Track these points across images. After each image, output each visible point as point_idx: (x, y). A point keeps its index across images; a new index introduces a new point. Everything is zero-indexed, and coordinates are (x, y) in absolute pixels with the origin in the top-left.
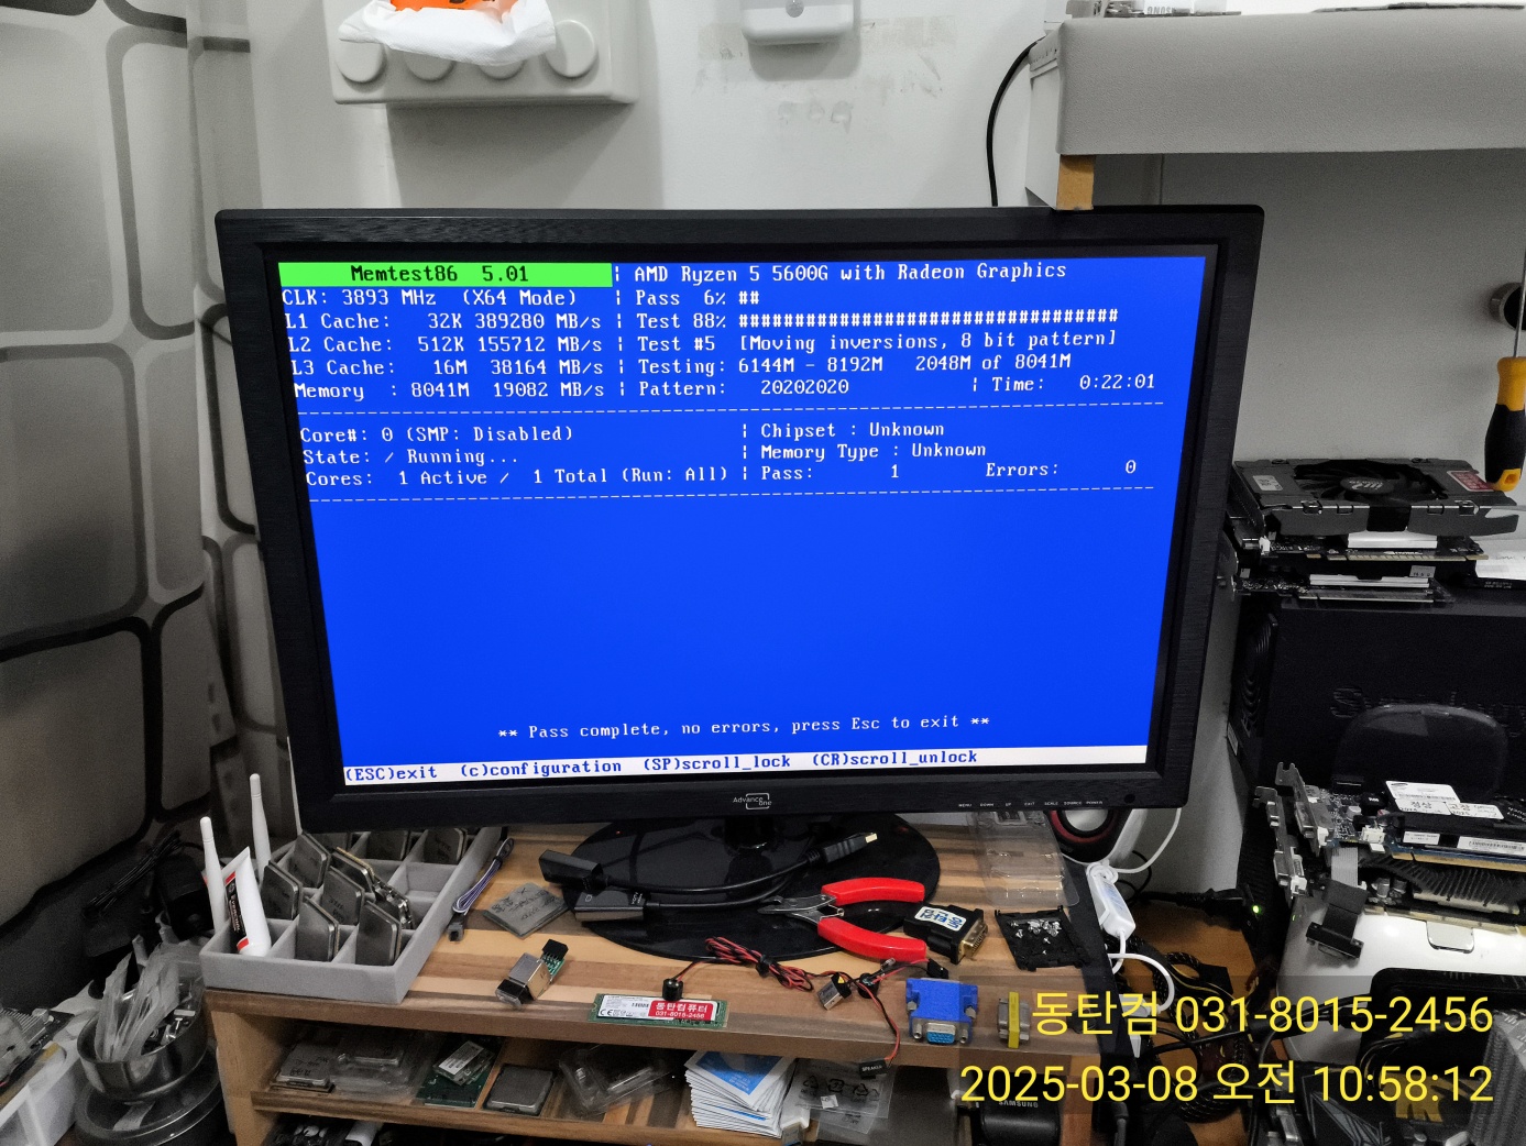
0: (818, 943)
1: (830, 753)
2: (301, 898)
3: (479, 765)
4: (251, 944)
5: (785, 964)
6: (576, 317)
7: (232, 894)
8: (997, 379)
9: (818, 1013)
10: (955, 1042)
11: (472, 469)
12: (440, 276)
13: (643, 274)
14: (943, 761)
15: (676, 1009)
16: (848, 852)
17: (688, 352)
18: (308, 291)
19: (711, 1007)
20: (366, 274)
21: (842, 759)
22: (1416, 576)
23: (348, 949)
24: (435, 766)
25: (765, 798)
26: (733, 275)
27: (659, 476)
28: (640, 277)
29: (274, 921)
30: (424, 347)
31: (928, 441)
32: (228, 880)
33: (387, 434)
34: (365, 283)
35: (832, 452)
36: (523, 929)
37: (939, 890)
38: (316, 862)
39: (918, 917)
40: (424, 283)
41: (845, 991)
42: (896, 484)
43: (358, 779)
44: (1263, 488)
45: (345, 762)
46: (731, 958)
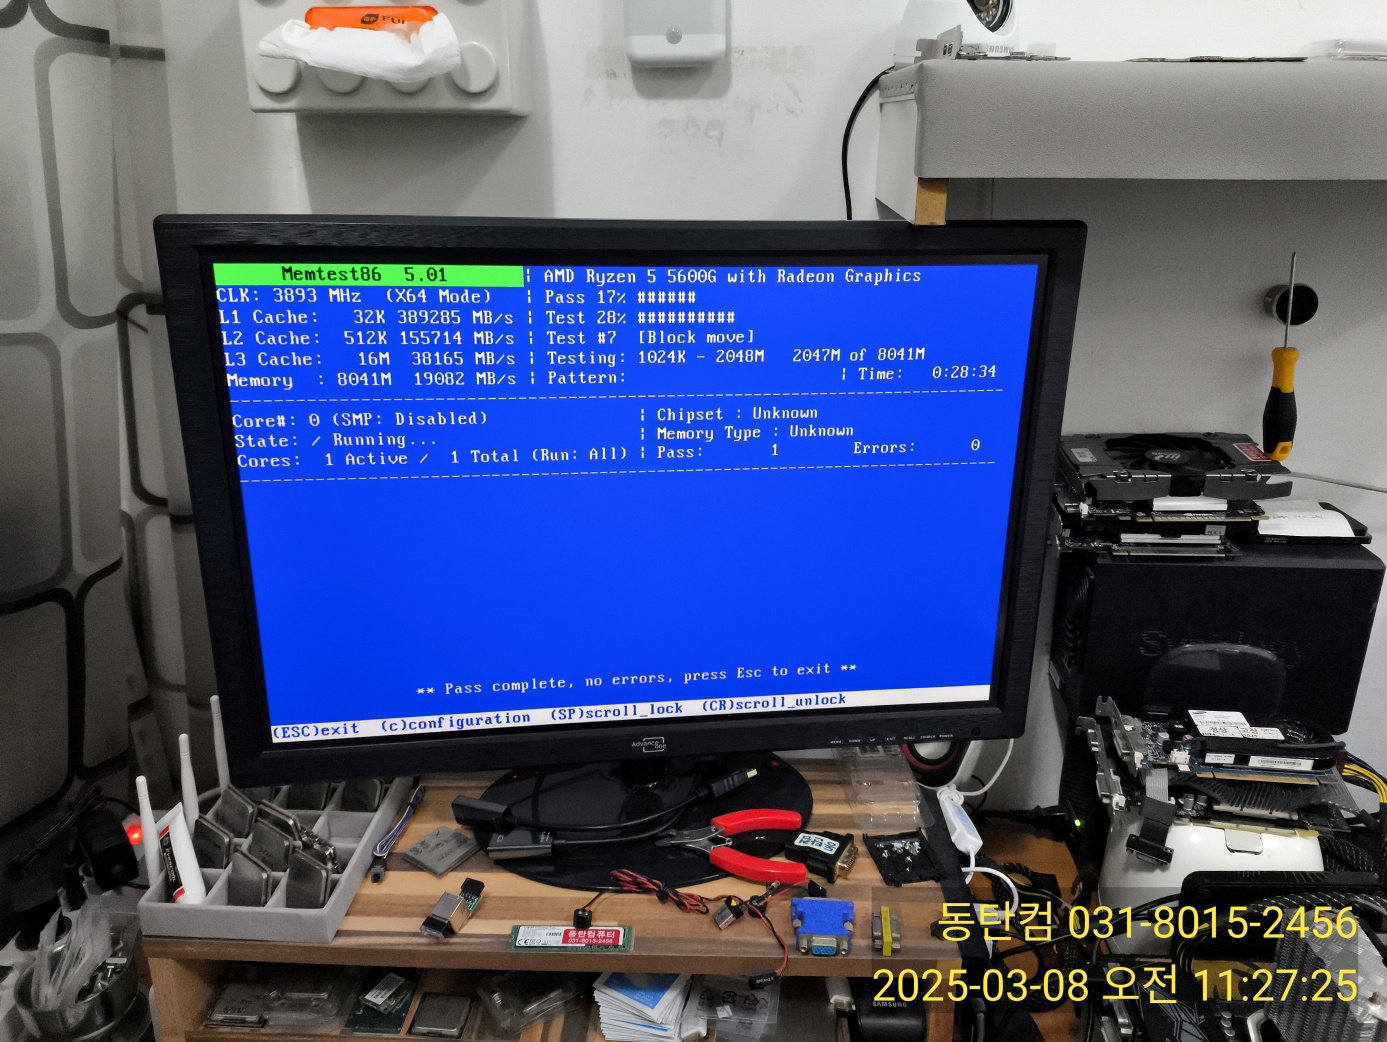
0: (710, 869)
1: (718, 700)
2: (232, 847)
3: (398, 721)
4: (187, 893)
5: (682, 890)
6: (490, 314)
7: (166, 846)
8: (863, 370)
9: (713, 933)
10: (837, 954)
11: (394, 450)
12: (366, 276)
13: (551, 276)
14: (817, 703)
15: (586, 936)
16: (732, 787)
17: (591, 345)
18: (241, 290)
19: (618, 932)
20: (295, 274)
21: (728, 705)
22: (1211, 533)
23: (279, 894)
24: (357, 723)
25: (660, 742)
26: (632, 277)
27: (564, 456)
28: (549, 279)
29: (206, 870)
30: (349, 340)
31: (804, 423)
32: (161, 834)
33: (314, 420)
34: (295, 283)
35: (720, 433)
36: (440, 870)
37: (813, 817)
38: (242, 812)
39: (797, 842)
40: (350, 282)
41: (737, 912)
42: (777, 461)
43: (284, 737)
44: (1081, 460)
45: (272, 721)
46: (633, 888)
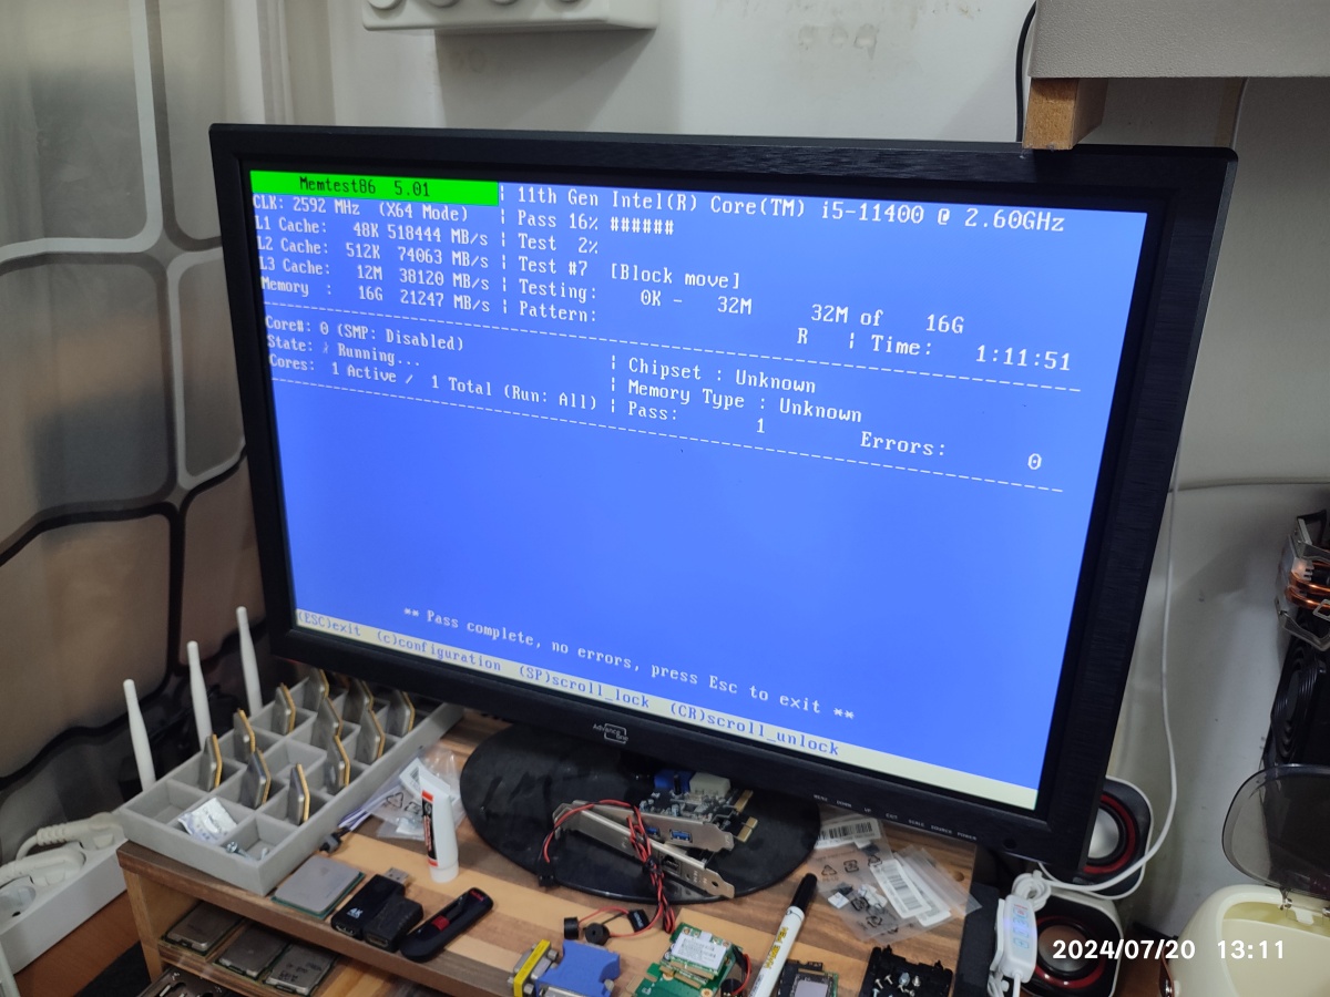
1: (688, 706)
3: (391, 634)
6: (467, 233)
8: (878, 338)
11: (384, 367)
12: (363, 188)
14: (802, 745)
17: (562, 277)
18: (271, 198)
20: (310, 183)
21: (699, 715)
24: (360, 626)
25: (622, 733)
27: (535, 397)
30: (350, 252)
33: (324, 328)
35: (697, 397)
42: (762, 440)
43: (305, 621)
45: (298, 603)
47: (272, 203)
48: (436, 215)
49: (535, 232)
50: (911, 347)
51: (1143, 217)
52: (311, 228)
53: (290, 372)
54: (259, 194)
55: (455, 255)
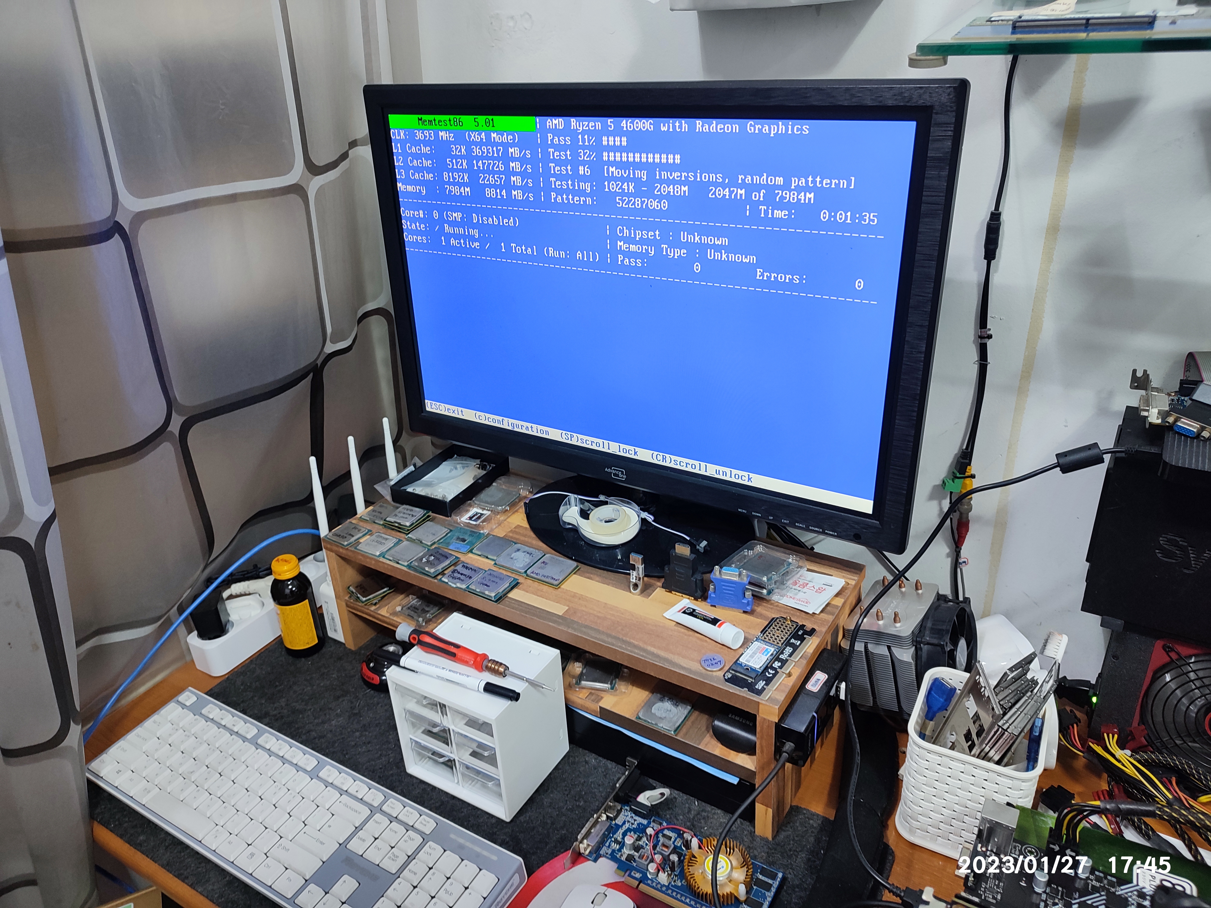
1: (661, 454)
3: (483, 414)
6: (518, 150)
8: (763, 208)
11: (472, 239)
12: (456, 124)
13: (551, 124)
14: (731, 477)
17: (575, 176)
20: (424, 122)
24: (464, 410)
25: (622, 473)
27: (562, 254)
34: (423, 127)
43: (431, 408)
45: (425, 397)
47: (402, 134)
48: (499, 140)
49: (558, 148)
50: (783, 213)
51: (915, 123)
52: (426, 150)
53: (416, 244)
54: (393, 129)
55: (512, 165)
